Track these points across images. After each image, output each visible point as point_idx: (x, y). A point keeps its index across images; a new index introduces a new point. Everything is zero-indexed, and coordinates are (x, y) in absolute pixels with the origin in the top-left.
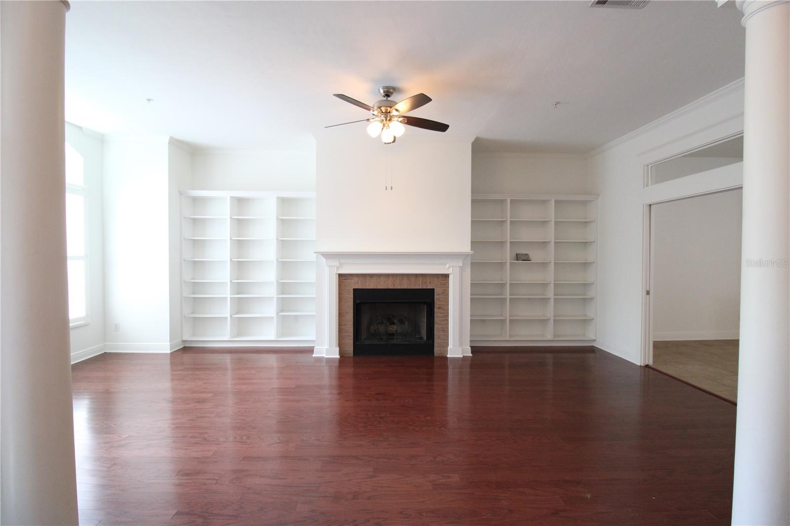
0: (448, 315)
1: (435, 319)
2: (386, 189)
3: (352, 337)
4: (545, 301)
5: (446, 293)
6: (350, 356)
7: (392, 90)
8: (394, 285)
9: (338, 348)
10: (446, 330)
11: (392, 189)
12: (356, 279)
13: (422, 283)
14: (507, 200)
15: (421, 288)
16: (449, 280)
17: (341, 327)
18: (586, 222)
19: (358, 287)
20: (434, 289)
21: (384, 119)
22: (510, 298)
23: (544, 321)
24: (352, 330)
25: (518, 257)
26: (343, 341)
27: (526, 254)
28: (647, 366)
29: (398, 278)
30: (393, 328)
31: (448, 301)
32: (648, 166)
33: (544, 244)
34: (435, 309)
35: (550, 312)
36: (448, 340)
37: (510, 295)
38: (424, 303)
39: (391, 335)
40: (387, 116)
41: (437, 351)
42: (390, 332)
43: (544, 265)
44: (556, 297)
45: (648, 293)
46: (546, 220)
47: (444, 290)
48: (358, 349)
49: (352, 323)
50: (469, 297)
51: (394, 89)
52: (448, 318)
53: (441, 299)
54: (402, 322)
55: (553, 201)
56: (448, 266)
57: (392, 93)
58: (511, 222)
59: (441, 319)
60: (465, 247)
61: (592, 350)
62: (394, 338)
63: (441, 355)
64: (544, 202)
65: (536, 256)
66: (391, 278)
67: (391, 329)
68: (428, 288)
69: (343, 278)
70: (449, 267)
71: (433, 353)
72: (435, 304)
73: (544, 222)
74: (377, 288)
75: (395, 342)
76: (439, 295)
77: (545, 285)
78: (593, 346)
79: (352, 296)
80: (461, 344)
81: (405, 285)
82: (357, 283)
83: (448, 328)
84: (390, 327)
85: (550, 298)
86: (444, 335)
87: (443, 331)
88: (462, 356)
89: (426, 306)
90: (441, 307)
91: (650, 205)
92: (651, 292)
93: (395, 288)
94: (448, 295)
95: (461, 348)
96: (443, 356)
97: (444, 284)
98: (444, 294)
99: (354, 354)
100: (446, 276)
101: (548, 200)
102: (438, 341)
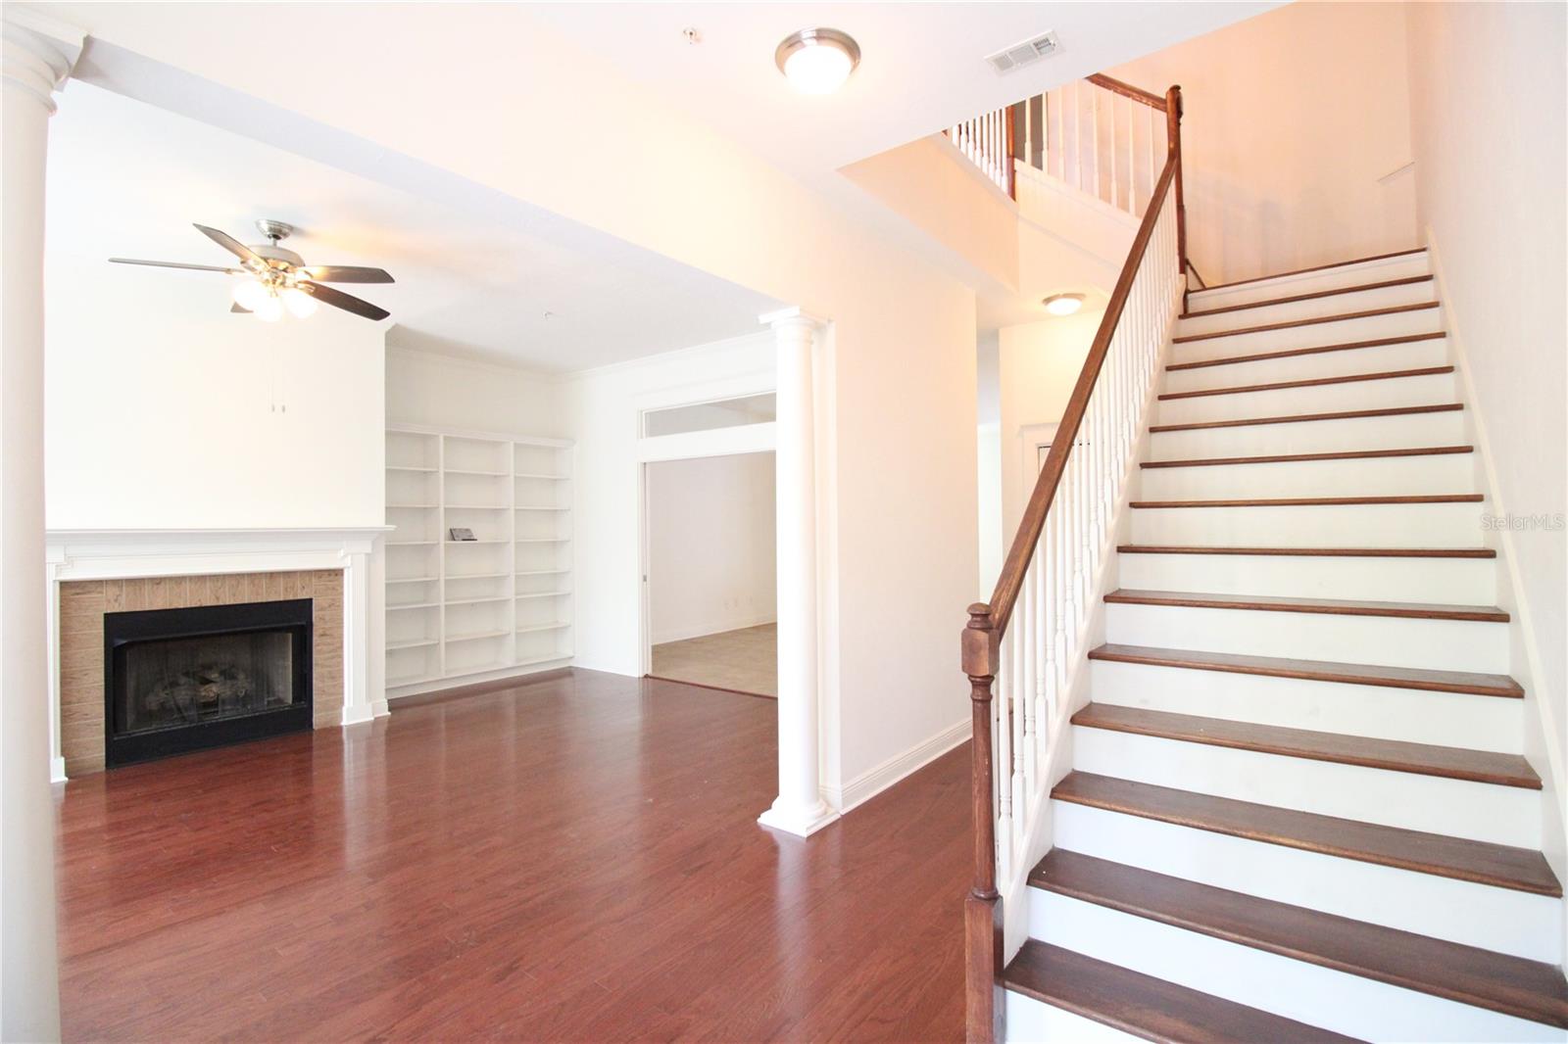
0: (341, 647)
1: (314, 656)
2: (274, 409)
3: (103, 726)
4: (498, 605)
5: (337, 605)
6: (98, 770)
7: (287, 231)
8: (218, 598)
9: (63, 759)
10: (337, 676)
11: (284, 410)
12: (112, 591)
13: (286, 589)
14: (437, 436)
15: (282, 599)
16: (343, 580)
17: (66, 707)
18: (556, 480)
19: (117, 609)
20: (311, 600)
21: (270, 279)
22: (446, 606)
23: (498, 639)
24: (101, 709)
25: (453, 535)
26: (74, 741)
27: (467, 530)
28: (646, 676)
29: (227, 582)
30: (212, 691)
31: (342, 619)
32: (642, 412)
33: (496, 512)
34: (315, 638)
35: (509, 622)
36: (342, 694)
37: (446, 600)
38: (288, 629)
39: (212, 705)
40: (277, 277)
41: (318, 719)
42: (202, 701)
43: (496, 546)
44: (518, 597)
45: (645, 579)
46: (498, 474)
47: (333, 600)
48: (120, 751)
49: (101, 693)
50: (384, 609)
51: (291, 228)
52: (342, 651)
53: (327, 618)
54: (228, 675)
55: (512, 443)
56: (342, 553)
57: (285, 235)
58: (447, 474)
59: (327, 655)
60: (376, 519)
61: (568, 673)
62: (217, 712)
63: (328, 726)
64: (496, 444)
65: (482, 532)
66: (208, 584)
67: (203, 694)
68: (299, 597)
69: (73, 591)
70: (345, 556)
71: (311, 725)
72: (314, 628)
73: (496, 476)
74: (173, 607)
75: (219, 718)
76: (322, 609)
77: (498, 580)
78: (570, 667)
79: (102, 631)
80: (370, 696)
81: (246, 596)
82: (116, 601)
83: (341, 671)
84: (202, 689)
85: (509, 600)
86: (334, 686)
87: (333, 678)
88: (373, 719)
89: (290, 635)
90: (328, 632)
91: (645, 464)
92: (648, 579)
93: (221, 603)
94: (340, 607)
95: (370, 705)
96: (332, 727)
97: (334, 589)
98: (333, 607)
99: (107, 765)
100: (337, 573)
101: (502, 443)
102: (318, 700)
